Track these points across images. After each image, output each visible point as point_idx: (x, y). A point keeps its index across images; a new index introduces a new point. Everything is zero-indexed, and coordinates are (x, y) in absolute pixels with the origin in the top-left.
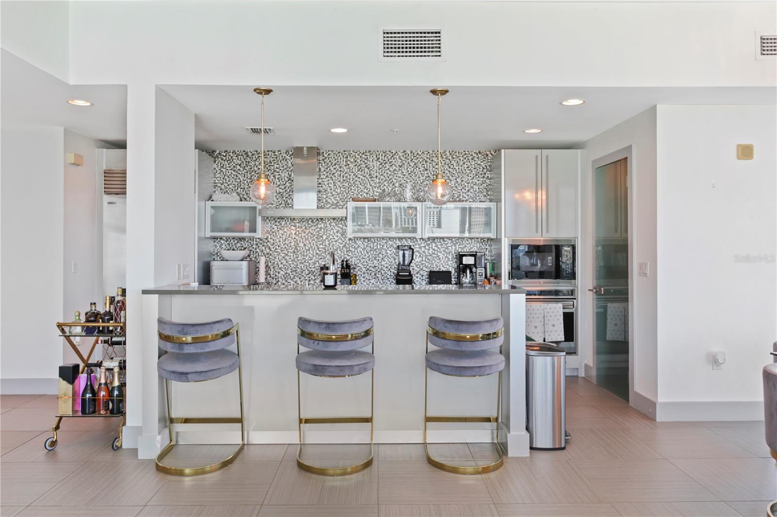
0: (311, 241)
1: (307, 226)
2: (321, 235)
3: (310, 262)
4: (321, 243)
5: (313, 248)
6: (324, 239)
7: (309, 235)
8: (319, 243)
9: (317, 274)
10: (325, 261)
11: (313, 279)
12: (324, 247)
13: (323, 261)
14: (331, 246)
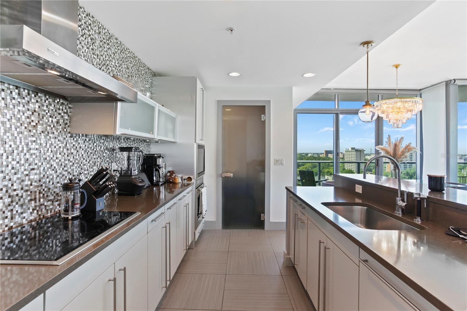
0: (16, 135)
1: (9, 100)
2: (35, 124)
3: (15, 178)
4: (34, 139)
5: (20, 149)
6: (38, 132)
7: (14, 121)
8: (30, 139)
9: (26, 201)
10: (40, 173)
11: (19, 212)
12: (37, 147)
13: (36, 174)
14: (48, 146)
